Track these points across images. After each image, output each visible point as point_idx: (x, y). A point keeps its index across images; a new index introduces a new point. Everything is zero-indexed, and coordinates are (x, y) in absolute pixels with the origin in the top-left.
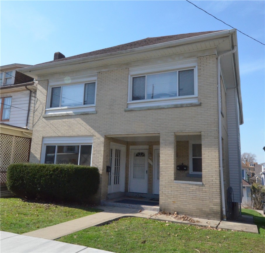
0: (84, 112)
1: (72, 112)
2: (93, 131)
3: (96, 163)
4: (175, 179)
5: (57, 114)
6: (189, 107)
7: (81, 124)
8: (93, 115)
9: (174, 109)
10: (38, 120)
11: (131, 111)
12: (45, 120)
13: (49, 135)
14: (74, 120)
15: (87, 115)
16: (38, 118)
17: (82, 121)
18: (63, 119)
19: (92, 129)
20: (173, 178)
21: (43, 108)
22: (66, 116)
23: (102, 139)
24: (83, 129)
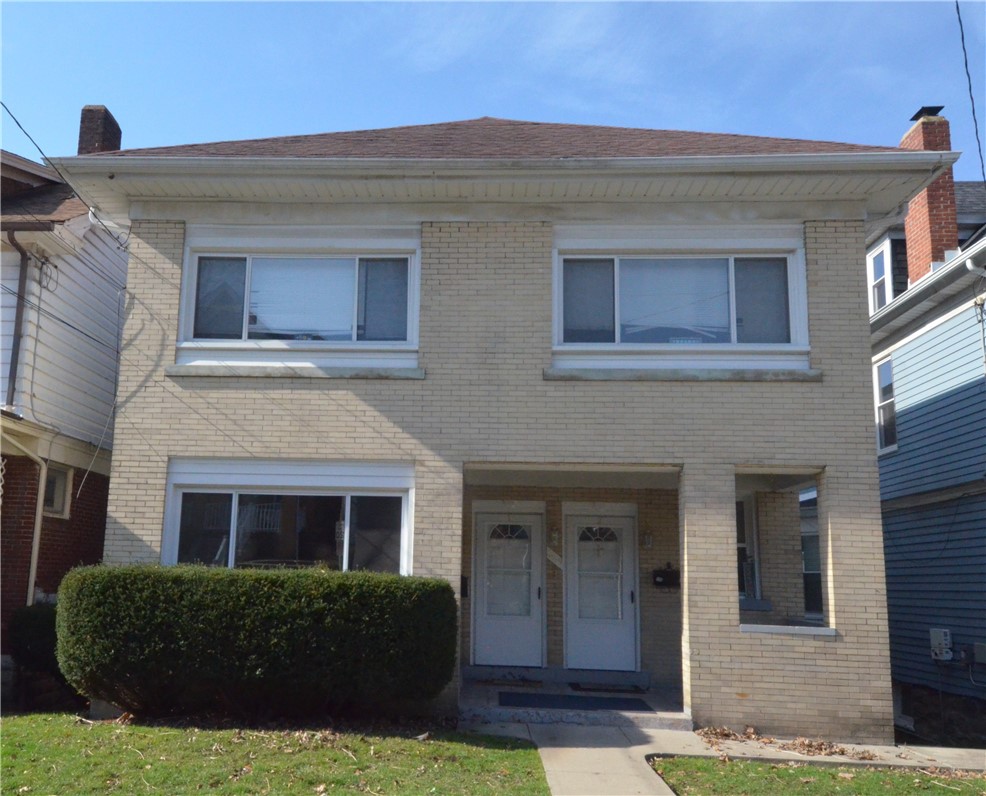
0: (371, 370)
1: (308, 364)
2: (410, 444)
3: (430, 566)
4: (743, 620)
5: (238, 367)
6: (781, 381)
7: (358, 414)
8: (411, 382)
9: (732, 384)
10: (140, 386)
11: (571, 378)
12: (180, 389)
13: (201, 452)
14: (325, 397)
15: (383, 382)
16: (142, 379)
17: (362, 403)
18: (266, 389)
19: (408, 436)
20: (737, 617)
21: (164, 338)
22: (283, 380)
23: (455, 477)
24: (368, 435)
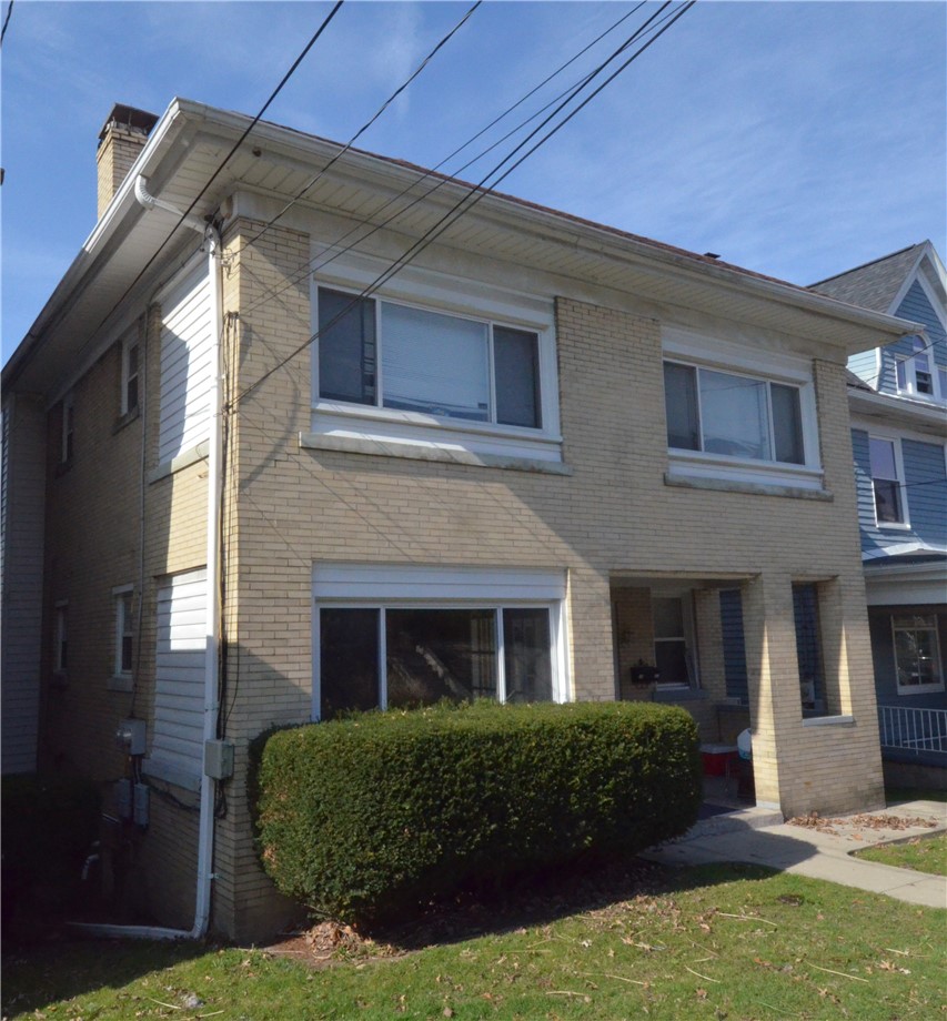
0: (525, 461)
1: (459, 448)
2: (563, 548)
4: (806, 715)
5: (391, 444)
6: (811, 500)
7: (514, 512)
8: (559, 478)
9: (784, 500)
10: (268, 459)
11: (684, 486)
12: (320, 467)
13: (353, 553)
14: (479, 489)
15: (536, 476)
16: (270, 449)
17: (516, 499)
18: (422, 475)
19: (559, 539)
20: (800, 713)
21: (296, 394)
22: (440, 466)
23: (603, 588)
24: (525, 537)
